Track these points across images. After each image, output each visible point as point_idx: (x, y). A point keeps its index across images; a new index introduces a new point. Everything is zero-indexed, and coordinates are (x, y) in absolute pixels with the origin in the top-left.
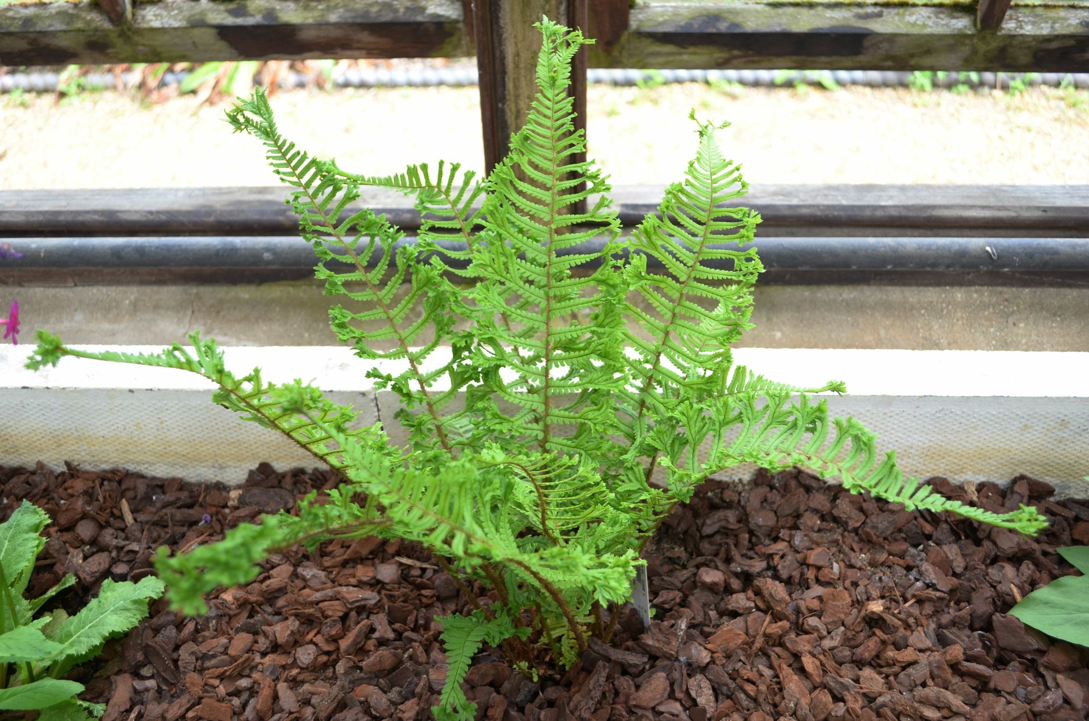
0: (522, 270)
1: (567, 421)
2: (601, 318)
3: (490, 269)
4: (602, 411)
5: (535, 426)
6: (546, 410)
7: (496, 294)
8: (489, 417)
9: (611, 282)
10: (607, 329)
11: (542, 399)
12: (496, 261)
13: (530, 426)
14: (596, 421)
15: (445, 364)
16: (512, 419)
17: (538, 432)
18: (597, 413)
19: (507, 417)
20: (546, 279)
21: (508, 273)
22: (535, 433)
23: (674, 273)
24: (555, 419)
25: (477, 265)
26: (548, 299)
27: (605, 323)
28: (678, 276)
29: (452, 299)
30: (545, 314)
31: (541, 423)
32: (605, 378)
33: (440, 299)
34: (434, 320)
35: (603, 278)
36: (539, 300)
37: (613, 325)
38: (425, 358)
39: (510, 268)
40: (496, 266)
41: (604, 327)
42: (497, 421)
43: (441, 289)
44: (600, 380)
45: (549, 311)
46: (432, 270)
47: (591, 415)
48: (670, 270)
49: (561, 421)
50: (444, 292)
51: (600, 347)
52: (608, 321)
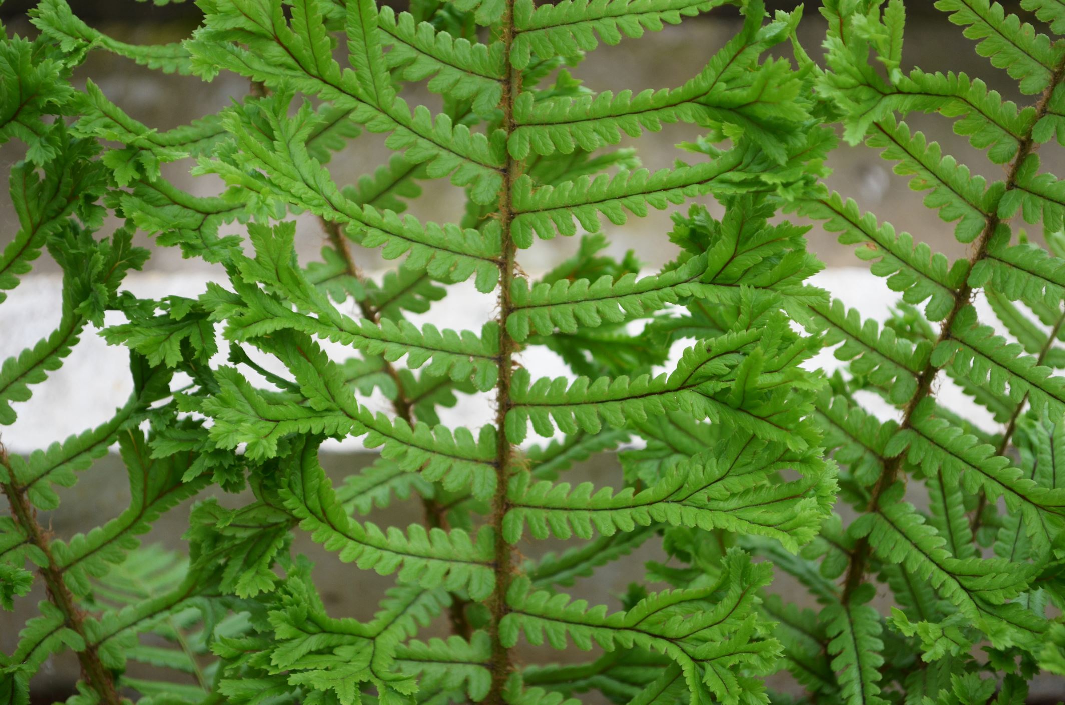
0: (403, 52)
1: (584, 637)
2: (719, 252)
3: (275, 51)
4: (723, 608)
5: (457, 646)
6: (502, 589)
7: (299, 150)
8: (282, 631)
9: (766, 113)
10: (745, 292)
11: (484, 549)
12: (298, 17)
13: (437, 646)
14: (702, 651)
15: (107, 416)
16: (370, 628)
17: (471, 671)
18: (702, 616)
19: (351, 622)
20: (496, 89)
21: (345, 63)
22: (458, 673)
23: (997, 62)
24: (535, 629)
25: (220, 36)
26: (507, 167)
27: (735, 270)
28: (1014, 73)
29: (123, 177)
30: (494, 225)
31: (480, 636)
32: (735, 483)
33: (78, 172)
34: (54, 250)
35: (740, 95)
36: (472, 169)
37: (767, 276)
38: (25, 396)
39: (355, 44)
40: (297, 39)
41: (731, 283)
42: (314, 642)
43: (77, 132)
44: (717, 490)
45: (512, 216)
46: (39, 53)
47: (678, 625)
48: (981, 50)
49: (558, 635)
50: (89, 145)
51: (716, 364)
52: (746, 260)
